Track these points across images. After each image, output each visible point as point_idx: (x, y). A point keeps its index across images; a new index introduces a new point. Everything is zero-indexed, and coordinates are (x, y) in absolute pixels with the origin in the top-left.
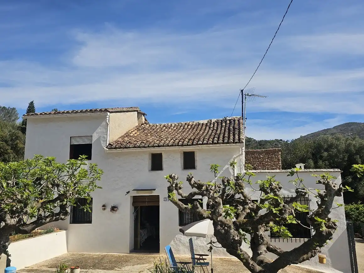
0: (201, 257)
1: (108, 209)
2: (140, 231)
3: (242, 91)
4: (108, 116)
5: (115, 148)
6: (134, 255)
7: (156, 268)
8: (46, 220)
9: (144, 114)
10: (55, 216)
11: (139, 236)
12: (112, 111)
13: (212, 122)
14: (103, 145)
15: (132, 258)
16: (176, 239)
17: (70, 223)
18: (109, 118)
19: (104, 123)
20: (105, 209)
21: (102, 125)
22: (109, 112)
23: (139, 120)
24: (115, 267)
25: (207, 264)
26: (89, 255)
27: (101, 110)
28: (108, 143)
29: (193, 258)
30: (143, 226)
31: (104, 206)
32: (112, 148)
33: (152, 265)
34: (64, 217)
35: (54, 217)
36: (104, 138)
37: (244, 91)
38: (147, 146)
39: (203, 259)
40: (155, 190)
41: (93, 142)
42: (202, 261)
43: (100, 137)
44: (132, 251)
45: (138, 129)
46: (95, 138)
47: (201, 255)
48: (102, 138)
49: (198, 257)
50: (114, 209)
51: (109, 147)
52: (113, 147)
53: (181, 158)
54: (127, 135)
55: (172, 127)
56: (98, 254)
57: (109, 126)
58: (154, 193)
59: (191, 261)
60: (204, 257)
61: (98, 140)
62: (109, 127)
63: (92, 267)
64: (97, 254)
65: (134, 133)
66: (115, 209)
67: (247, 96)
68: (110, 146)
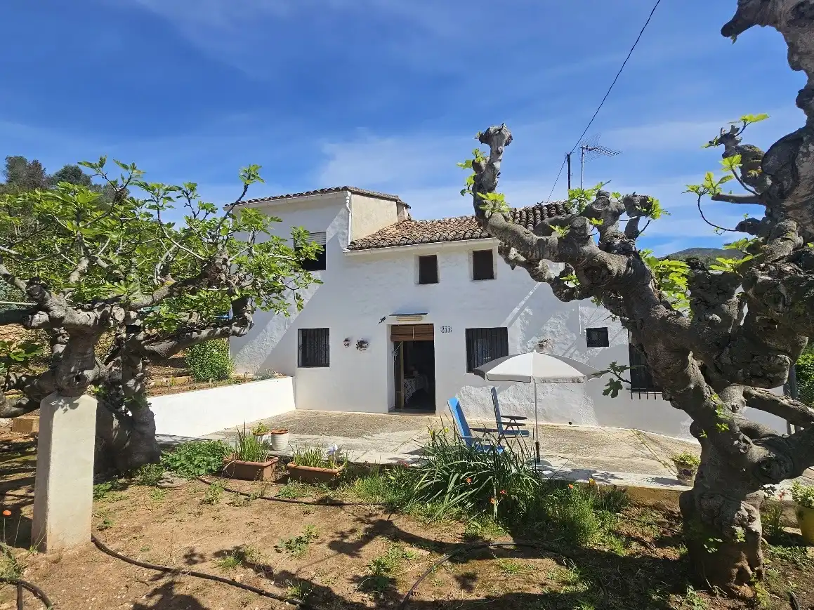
0: (513, 421)
1: (354, 345)
2: (403, 381)
3: (568, 156)
4: (348, 198)
5: (361, 248)
6: (396, 416)
7: (434, 439)
8: (199, 333)
9: (407, 207)
10: (221, 327)
11: (403, 388)
12: (355, 190)
13: (518, 211)
14: (342, 246)
15: (391, 421)
16: (463, 392)
17: (299, 366)
18: (350, 200)
19: (343, 211)
20: (348, 345)
21: (340, 213)
22: (350, 191)
23: (400, 215)
24: (364, 433)
25: (526, 433)
26: (326, 414)
27: (337, 189)
28: (350, 241)
29: (499, 423)
30: (408, 375)
31: (346, 340)
32: (355, 249)
33: (425, 432)
34: (240, 331)
35: (219, 330)
36: (344, 234)
37: (571, 156)
38: (411, 241)
39: (518, 425)
40: (425, 314)
41: (327, 242)
42: (515, 428)
43: (338, 233)
44: (390, 411)
45: (398, 226)
46: (329, 237)
47: (512, 418)
48: (341, 236)
49: (507, 420)
50: (361, 344)
51: (351, 247)
52: (357, 246)
53: (469, 260)
54: (381, 232)
55: (452, 223)
56: (340, 412)
57: (350, 214)
58: (425, 320)
59: (495, 427)
60: (518, 421)
61: (335, 238)
62: (350, 216)
63: (326, 433)
64: (336, 413)
65: (391, 230)
66: (364, 345)
67: (585, 151)
68: (353, 246)
